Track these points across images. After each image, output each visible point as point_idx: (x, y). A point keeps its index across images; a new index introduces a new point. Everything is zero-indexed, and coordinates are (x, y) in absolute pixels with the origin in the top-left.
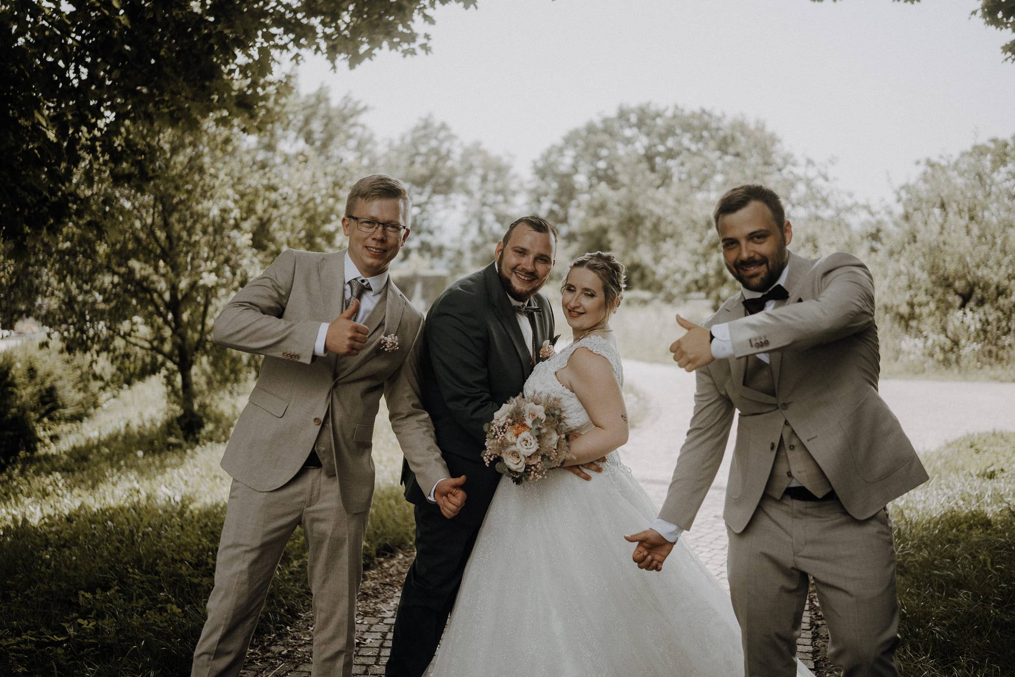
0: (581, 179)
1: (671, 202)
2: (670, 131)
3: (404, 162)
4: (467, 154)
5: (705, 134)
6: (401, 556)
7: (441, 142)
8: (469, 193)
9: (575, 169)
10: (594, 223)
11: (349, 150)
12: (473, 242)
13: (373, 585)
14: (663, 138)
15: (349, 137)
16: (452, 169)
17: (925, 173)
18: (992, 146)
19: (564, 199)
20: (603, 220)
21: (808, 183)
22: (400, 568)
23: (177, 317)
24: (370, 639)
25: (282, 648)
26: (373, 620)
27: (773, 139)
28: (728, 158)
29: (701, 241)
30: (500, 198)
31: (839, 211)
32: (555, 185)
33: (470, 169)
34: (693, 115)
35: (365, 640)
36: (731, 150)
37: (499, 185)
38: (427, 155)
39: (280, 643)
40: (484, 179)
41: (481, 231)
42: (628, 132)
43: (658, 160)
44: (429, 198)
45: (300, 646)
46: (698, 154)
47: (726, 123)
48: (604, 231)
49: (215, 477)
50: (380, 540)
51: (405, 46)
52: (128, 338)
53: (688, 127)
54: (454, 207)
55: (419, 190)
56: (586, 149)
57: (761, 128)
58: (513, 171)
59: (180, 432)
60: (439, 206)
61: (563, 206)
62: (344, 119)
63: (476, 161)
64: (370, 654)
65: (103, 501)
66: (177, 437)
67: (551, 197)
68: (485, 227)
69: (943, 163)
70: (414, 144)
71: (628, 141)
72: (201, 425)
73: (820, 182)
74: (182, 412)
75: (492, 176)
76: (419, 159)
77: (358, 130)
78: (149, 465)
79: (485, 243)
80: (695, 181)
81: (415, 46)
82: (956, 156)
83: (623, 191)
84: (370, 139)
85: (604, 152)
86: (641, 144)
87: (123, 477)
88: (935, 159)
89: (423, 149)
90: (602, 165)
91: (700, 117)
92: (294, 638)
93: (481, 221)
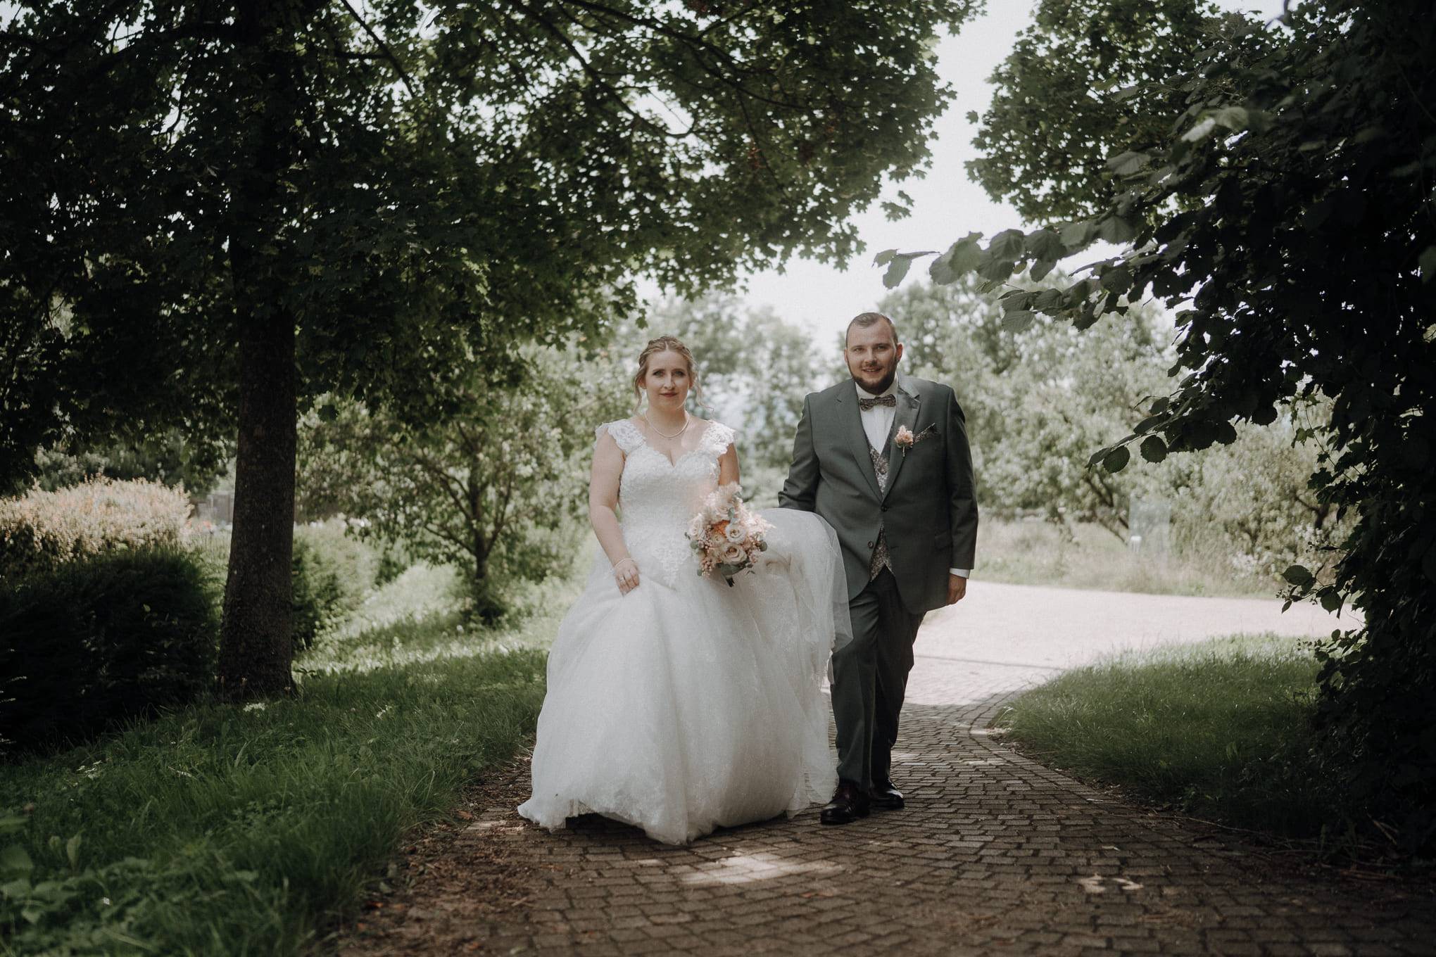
1: (1009, 392)
4: (755, 322)
7: (723, 306)
8: (755, 372)
12: (759, 436)
16: (735, 341)
30: (795, 379)
33: (759, 341)
37: (795, 363)
38: (703, 322)
40: (776, 355)
41: (769, 421)
44: (704, 377)
51: (728, 286)
54: (737, 390)
58: (813, 346)
60: (717, 388)
63: (766, 331)
68: (775, 417)
70: (688, 308)
71: (966, 310)
75: (785, 351)
76: (693, 328)
79: (775, 437)
85: (931, 324)
86: (980, 314)
89: (699, 315)
90: (928, 340)
93: (770, 408)
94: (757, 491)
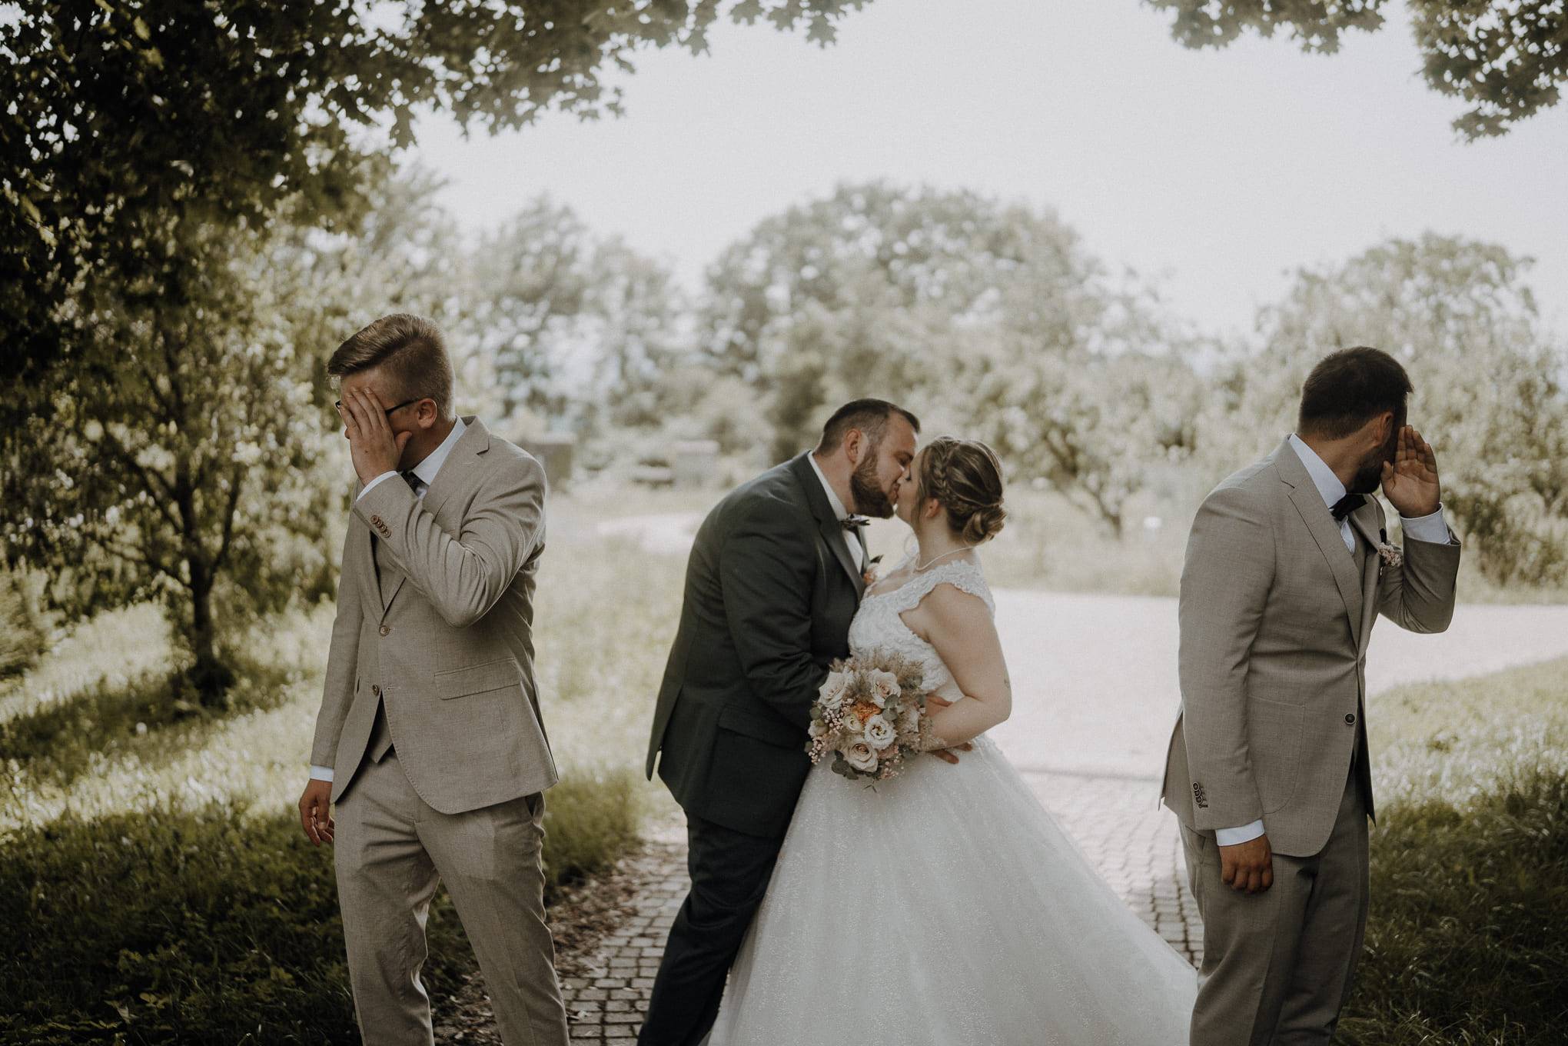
0: (779, 293)
1: (920, 330)
2: (912, 223)
3: (505, 265)
4: (603, 254)
5: (968, 226)
6: (594, 883)
7: (563, 235)
8: (604, 313)
9: (769, 278)
10: (800, 362)
11: (418, 246)
12: (612, 390)
13: (563, 928)
14: (904, 231)
15: (421, 226)
16: (579, 277)
17: (1297, 289)
18: (1393, 249)
19: (752, 324)
20: (813, 358)
21: (1128, 302)
22: (598, 901)
23: (186, 509)
24: (583, 1012)
25: (453, 1030)
26: (580, 984)
27: (1071, 236)
28: (1003, 264)
29: (971, 391)
30: (653, 322)
31: (1174, 346)
32: (738, 303)
33: (607, 277)
34: (950, 198)
35: (576, 1013)
36: (1009, 250)
37: (653, 302)
38: (540, 256)
39: (447, 1021)
40: (629, 294)
41: (623, 373)
42: (850, 223)
43: (895, 265)
44: (544, 320)
45: (480, 1025)
46: (959, 256)
47: (1000, 209)
48: (815, 374)
49: (271, 764)
50: (565, 860)
51: (584, 105)
52: (108, 544)
53: (942, 217)
54: (582, 336)
55: (528, 308)
56: (787, 247)
57: (1052, 217)
58: (672, 282)
59: (195, 693)
60: (559, 334)
61: (752, 335)
62: (412, 198)
63: (616, 264)
64: (589, 1034)
65: (96, 805)
66: (189, 700)
67: (733, 320)
68: (630, 368)
69: (1323, 273)
70: (522, 237)
71: (850, 236)
72: (229, 681)
73: (1145, 303)
74: (193, 661)
75: (640, 288)
76: (528, 262)
77: (432, 216)
78: (153, 747)
79: (630, 390)
80: (956, 299)
81: (599, 105)
82: (1341, 263)
83: (847, 314)
84: (453, 228)
85: (813, 253)
86: (870, 241)
87: (115, 766)
88: (1311, 268)
89: (535, 246)
90: (809, 272)
91: (958, 201)
92: (466, 1013)
93: (624, 359)
94: (611, 457)
